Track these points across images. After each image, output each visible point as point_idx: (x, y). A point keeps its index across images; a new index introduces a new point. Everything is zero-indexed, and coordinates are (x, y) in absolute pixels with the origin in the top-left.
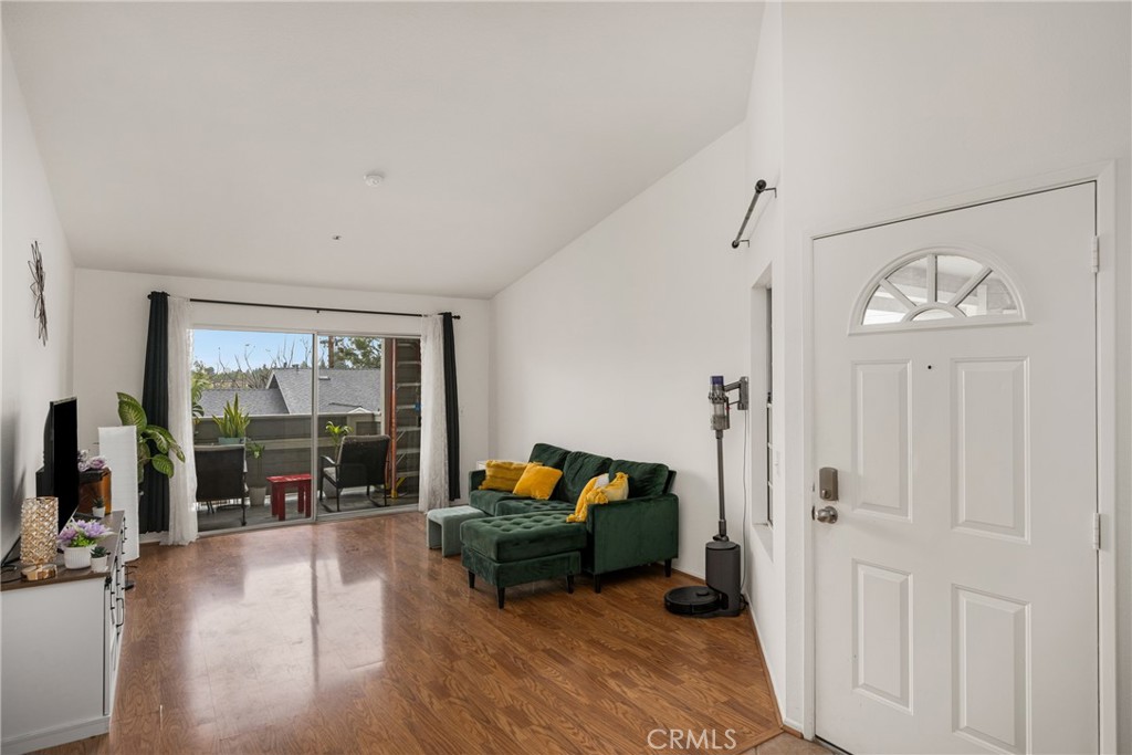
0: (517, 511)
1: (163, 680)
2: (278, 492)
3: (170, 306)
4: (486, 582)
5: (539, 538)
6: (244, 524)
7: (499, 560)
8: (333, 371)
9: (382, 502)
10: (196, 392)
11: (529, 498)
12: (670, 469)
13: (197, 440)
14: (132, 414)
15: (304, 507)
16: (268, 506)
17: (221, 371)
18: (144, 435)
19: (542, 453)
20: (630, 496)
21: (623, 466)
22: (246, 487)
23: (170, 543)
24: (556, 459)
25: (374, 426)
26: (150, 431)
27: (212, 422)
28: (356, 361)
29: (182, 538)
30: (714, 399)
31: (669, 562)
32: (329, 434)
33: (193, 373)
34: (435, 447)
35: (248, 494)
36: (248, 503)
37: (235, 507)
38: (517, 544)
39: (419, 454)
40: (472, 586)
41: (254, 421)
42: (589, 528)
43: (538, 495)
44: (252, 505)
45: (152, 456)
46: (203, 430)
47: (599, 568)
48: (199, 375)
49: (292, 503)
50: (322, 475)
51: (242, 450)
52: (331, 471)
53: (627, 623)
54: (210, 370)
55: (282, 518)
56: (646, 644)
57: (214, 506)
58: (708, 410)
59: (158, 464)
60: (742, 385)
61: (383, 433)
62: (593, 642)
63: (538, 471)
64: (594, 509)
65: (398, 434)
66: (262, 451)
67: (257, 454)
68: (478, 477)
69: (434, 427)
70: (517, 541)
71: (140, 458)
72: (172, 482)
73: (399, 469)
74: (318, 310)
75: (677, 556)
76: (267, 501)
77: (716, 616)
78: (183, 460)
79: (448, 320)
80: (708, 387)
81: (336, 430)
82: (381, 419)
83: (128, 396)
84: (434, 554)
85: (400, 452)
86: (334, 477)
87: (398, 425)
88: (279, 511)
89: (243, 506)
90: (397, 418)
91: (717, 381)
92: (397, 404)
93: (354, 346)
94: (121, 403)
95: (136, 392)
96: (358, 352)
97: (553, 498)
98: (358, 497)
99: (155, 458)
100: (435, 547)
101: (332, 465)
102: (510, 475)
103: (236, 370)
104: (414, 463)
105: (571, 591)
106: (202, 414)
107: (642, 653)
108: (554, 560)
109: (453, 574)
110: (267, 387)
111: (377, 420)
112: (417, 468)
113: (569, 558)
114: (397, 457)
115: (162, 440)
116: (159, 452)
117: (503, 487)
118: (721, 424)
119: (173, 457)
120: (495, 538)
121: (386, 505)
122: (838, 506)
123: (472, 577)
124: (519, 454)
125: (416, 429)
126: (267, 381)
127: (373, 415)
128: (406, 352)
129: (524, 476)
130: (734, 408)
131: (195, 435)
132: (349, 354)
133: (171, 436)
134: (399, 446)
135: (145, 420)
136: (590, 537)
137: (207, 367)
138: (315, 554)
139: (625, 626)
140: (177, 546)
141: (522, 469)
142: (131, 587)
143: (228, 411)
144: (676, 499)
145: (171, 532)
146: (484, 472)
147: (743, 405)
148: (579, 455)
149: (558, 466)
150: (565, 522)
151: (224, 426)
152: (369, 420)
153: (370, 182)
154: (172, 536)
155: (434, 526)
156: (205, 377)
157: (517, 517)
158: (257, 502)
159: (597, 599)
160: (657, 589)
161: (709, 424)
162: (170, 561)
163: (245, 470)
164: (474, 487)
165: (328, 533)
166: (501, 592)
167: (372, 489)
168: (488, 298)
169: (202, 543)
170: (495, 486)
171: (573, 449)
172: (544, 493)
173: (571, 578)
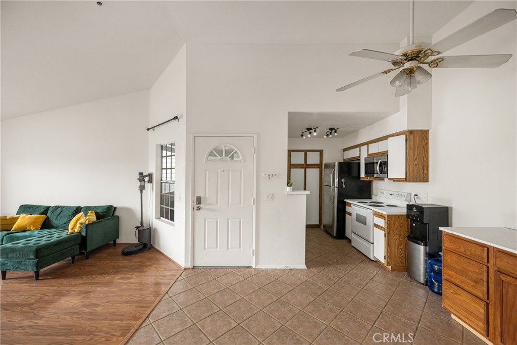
5: (59, 243)
7: (36, 258)
12: (114, 206)
19: (27, 209)
20: (97, 219)
24: (39, 210)
30: (140, 180)
31: (115, 241)
38: (48, 248)
42: (84, 234)
43: (32, 228)
47: (90, 249)
53: (111, 264)
58: (138, 184)
60: (150, 176)
63: (28, 218)
64: (87, 226)
75: (118, 238)
80: (137, 176)
91: (141, 174)
97: (43, 228)
107: (125, 269)
108: (67, 251)
113: (74, 248)
118: (142, 188)
122: (202, 206)
129: (18, 221)
130: (147, 183)
136: (84, 238)
139: (111, 265)
141: (16, 218)
144: (117, 217)
147: (150, 181)
148: (57, 208)
149: (43, 213)
150: (67, 234)
161: (138, 189)
166: (37, 273)
173: (73, 258)
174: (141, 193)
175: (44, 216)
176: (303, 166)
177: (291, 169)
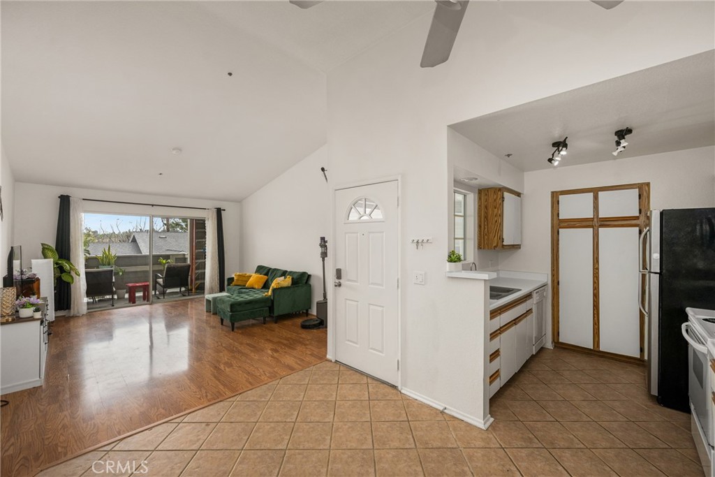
0: (245, 293)
1: (69, 367)
2: (132, 291)
3: (72, 202)
4: (227, 322)
5: (250, 302)
6: (113, 306)
7: (231, 311)
8: (168, 233)
9: (187, 294)
10: (86, 243)
11: (253, 288)
12: (309, 273)
13: (86, 267)
14: (50, 254)
15: (146, 298)
16: (126, 299)
17: (102, 233)
18: (57, 264)
19: (260, 269)
20: (292, 284)
21: (291, 273)
22: (114, 289)
23: (72, 315)
24: (265, 271)
25: (185, 259)
26: (60, 262)
27: (96, 259)
28: (182, 228)
29: (78, 313)
30: (321, 246)
31: (307, 311)
32: (160, 264)
33: (85, 234)
34: (213, 268)
35: (115, 293)
36: (116, 297)
37: (109, 300)
39: (205, 273)
40: (222, 324)
41: (119, 257)
42: (272, 298)
43: (256, 287)
44: (118, 298)
45: (61, 273)
46: (90, 262)
47: (276, 313)
48: (88, 235)
49: (139, 297)
50: (156, 283)
51: (112, 271)
52: (160, 281)
53: (284, 333)
54: (95, 232)
55: (134, 302)
56: (287, 339)
57: (97, 299)
58: (319, 250)
59: (65, 278)
61: (189, 262)
62: (267, 340)
63: (257, 277)
64: (274, 290)
65: (196, 263)
66: (123, 272)
67: (121, 273)
68: (231, 280)
69: (212, 259)
70: (240, 304)
71: (54, 275)
72: (72, 285)
73: (197, 279)
74: (153, 205)
75: (310, 308)
76: (127, 296)
77: (319, 328)
78: (79, 275)
79: (219, 211)
80: (319, 241)
81: (164, 261)
82: (188, 257)
83: (48, 245)
84: (208, 313)
85: (197, 271)
86: (162, 283)
87: (196, 259)
88: (132, 300)
89: (113, 298)
90: (196, 256)
91: (322, 239)
92: (196, 249)
93: (181, 221)
94: (43, 249)
95: (52, 243)
96: (183, 224)
97: (262, 288)
98: (176, 293)
99: (63, 274)
100: (208, 311)
101: (161, 278)
102: (244, 279)
103: (112, 232)
104: (203, 276)
105: (264, 323)
106: (89, 254)
107: (285, 342)
109: (215, 320)
110: (130, 241)
111: (186, 256)
112: (204, 279)
113: (263, 310)
114: (196, 273)
115: (67, 266)
116: (65, 272)
117: (242, 284)
118: (324, 255)
119: (73, 274)
120: (230, 303)
121: (189, 295)
122: (341, 281)
123: (222, 320)
124: (251, 270)
125: (203, 261)
126: (131, 239)
127: (184, 255)
128: (199, 225)
129: (251, 279)
131: (85, 265)
132: (177, 224)
133: (71, 264)
134: (197, 269)
135: (57, 256)
136: (272, 302)
137: (93, 230)
138: (151, 318)
139: (282, 334)
140: (74, 317)
141: (250, 276)
142: (50, 334)
143: (104, 253)
144: (310, 286)
145: (72, 310)
146: (233, 278)
148: (275, 269)
149: (266, 274)
150: (262, 296)
151: (102, 260)
152: (182, 257)
153: (174, 152)
154: (72, 312)
155: (208, 301)
156: (92, 237)
157: (242, 295)
158: (121, 296)
159: (275, 326)
160: (299, 321)
161: (320, 256)
162: (72, 323)
163: (114, 280)
164: (229, 285)
165: (159, 308)
166: (233, 325)
167: (183, 289)
168: (239, 201)
169: (90, 315)
170: (239, 284)
171: (273, 267)
172: (258, 286)
173: (264, 318)
174: (323, 260)
175: (266, 277)
176: (590, 223)
177: (560, 230)
